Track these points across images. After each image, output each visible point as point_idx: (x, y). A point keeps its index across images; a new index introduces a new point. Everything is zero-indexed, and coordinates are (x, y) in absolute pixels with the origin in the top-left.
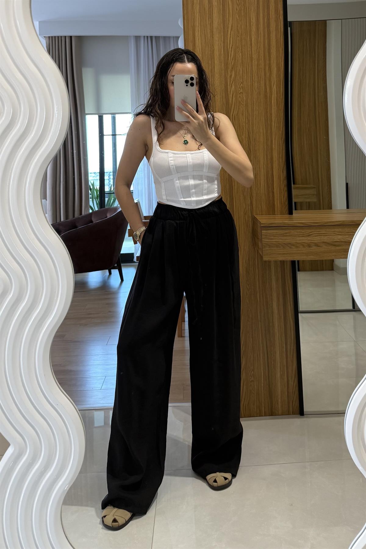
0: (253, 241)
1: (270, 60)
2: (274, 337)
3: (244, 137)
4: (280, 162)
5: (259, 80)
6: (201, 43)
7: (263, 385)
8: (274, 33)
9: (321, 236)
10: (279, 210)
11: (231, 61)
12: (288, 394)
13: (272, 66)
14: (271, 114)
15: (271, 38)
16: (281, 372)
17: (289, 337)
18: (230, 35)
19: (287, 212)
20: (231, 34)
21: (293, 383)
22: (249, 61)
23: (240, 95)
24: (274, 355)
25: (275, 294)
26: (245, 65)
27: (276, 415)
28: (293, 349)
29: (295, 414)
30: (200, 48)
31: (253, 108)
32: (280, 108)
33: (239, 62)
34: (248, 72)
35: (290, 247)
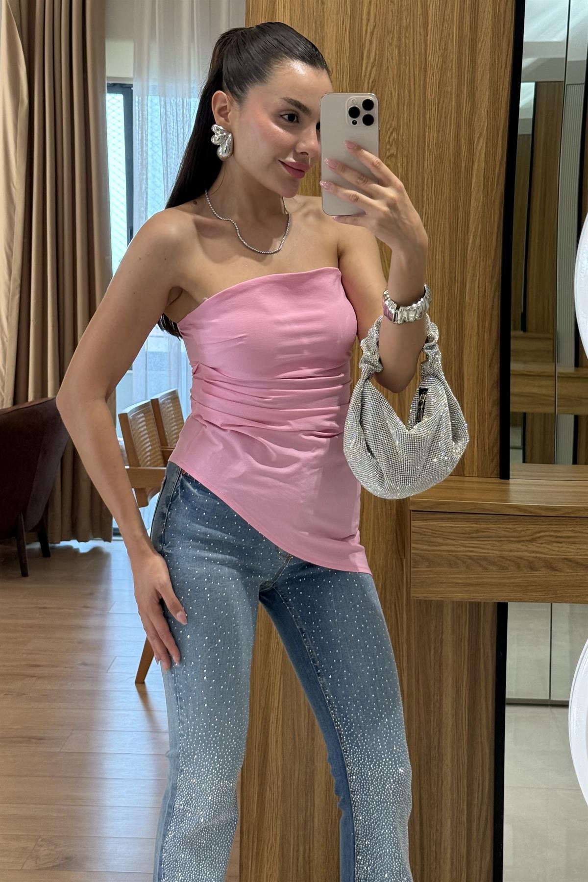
0: (397, 539)
1: (473, 72)
2: (440, 783)
4: (484, 339)
5: (442, 125)
9: (561, 543)
10: (476, 464)
11: (369, 69)
13: (479, 89)
14: (467, 213)
15: (481, 10)
16: (455, 875)
17: (479, 787)
19: (497, 471)
22: (417, 73)
24: (437, 830)
25: (450, 679)
26: (407, 82)
28: (487, 819)
31: (423, 197)
32: (493, 198)
33: (390, 72)
34: (413, 101)
35: (485, 569)
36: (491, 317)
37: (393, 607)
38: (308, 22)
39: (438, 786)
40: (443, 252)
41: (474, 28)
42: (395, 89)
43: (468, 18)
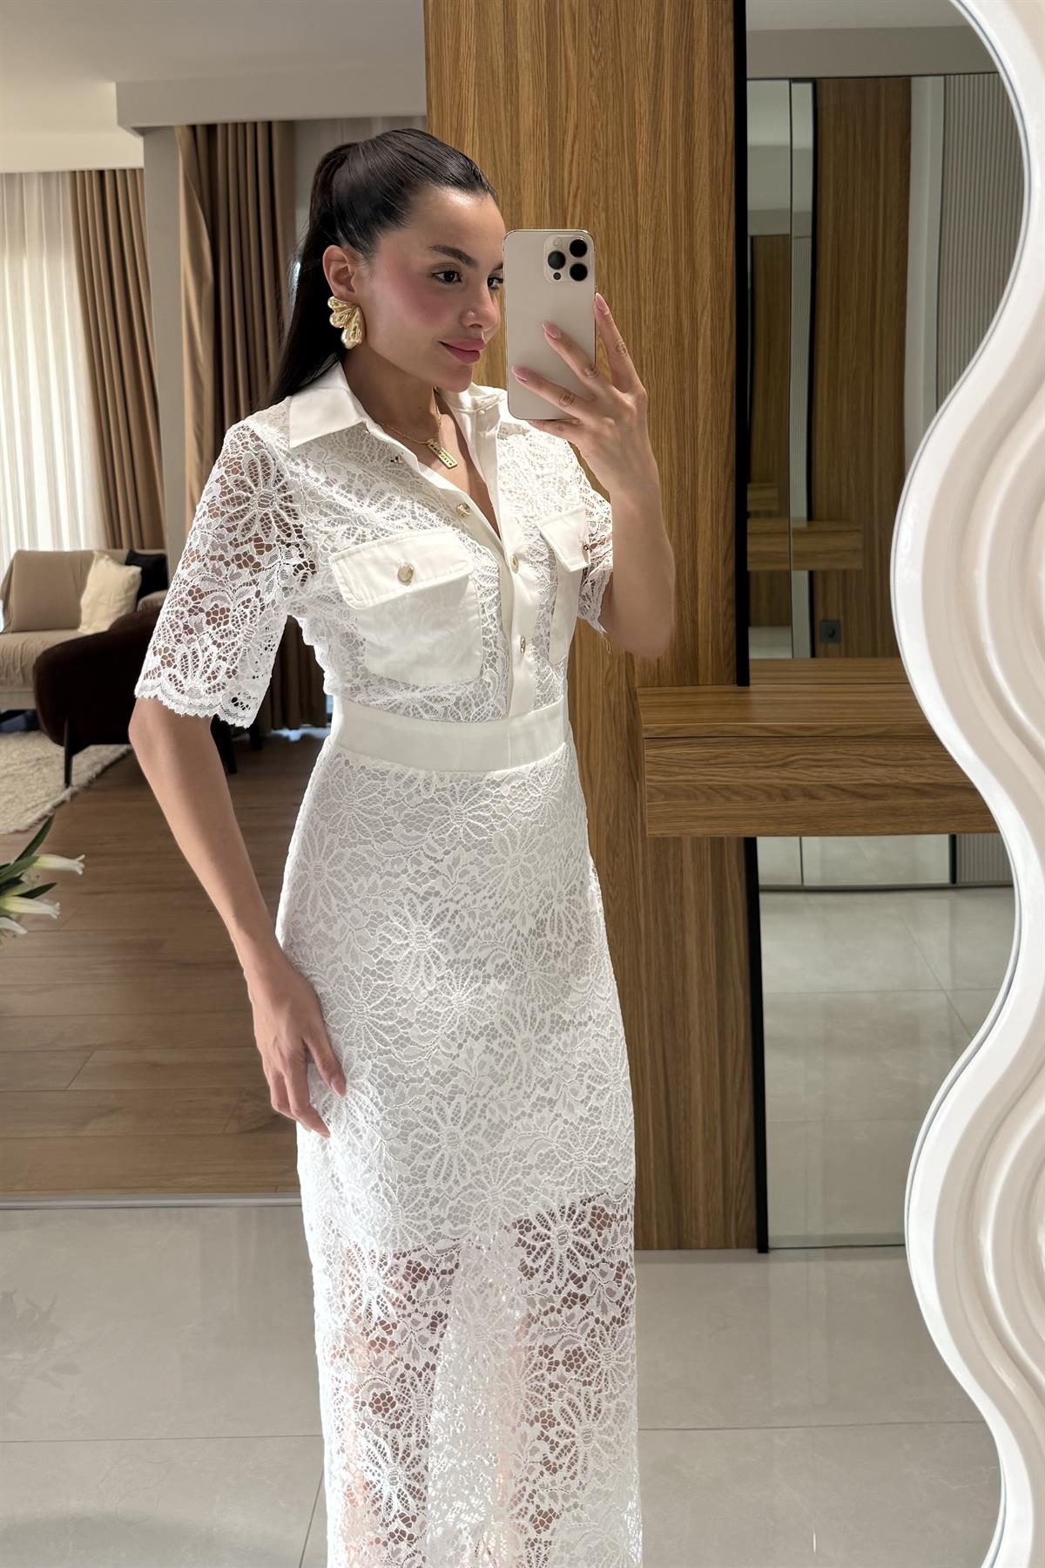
1: (691, 234)
2: (687, 1033)
4: (718, 534)
5: (659, 296)
7: (652, 1166)
8: (705, 150)
9: (821, 767)
10: (710, 670)
12: (724, 1191)
13: (698, 255)
14: (695, 397)
15: (695, 164)
16: (707, 1134)
17: (732, 1036)
18: (570, 157)
19: (733, 677)
20: (573, 153)
21: (741, 1162)
22: (626, 237)
24: (685, 1087)
25: (693, 914)
26: (617, 249)
27: (691, 1249)
28: (743, 1071)
29: (743, 1247)
32: (723, 379)
35: (728, 799)
36: (726, 507)
37: (627, 835)
38: (502, 186)
39: (684, 1037)
40: (669, 441)
41: (690, 185)
42: (604, 258)
43: (682, 173)
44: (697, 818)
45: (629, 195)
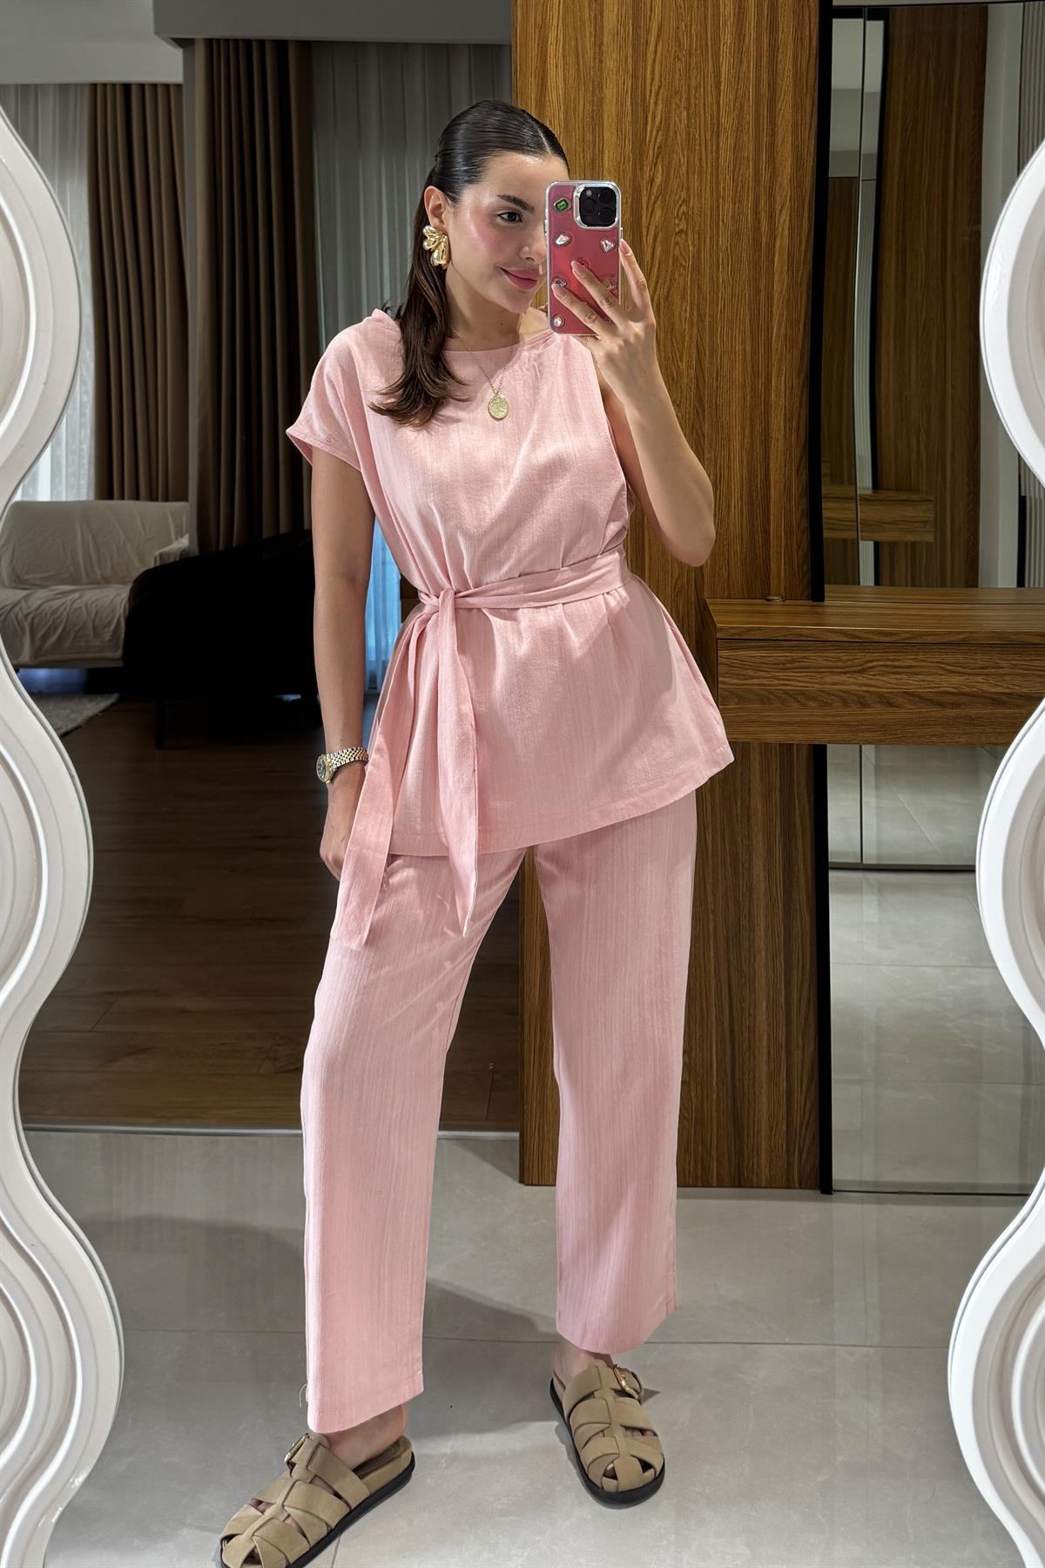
1: (773, 134)
3: (683, 366)
4: (791, 442)
5: (738, 194)
6: (564, 80)
7: (715, 1097)
8: (790, 53)
9: (900, 674)
10: (783, 584)
11: (654, 133)
12: (788, 1129)
13: (779, 154)
14: (770, 297)
15: (780, 67)
16: (772, 1065)
17: (798, 964)
18: (653, 57)
19: (808, 592)
20: (656, 52)
21: (803, 1097)
22: (708, 138)
23: (679, 240)
24: (750, 1014)
25: (761, 834)
26: (697, 148)
27: (752, 1187)
28: (809, 1000)
29: (806, 1188)
30: (561, 93)
31: (718, 278)
32: (799, 280)
33: (678, 137)
34: (705, 169)
35: (804, 705)
38: (584, 83)
39: (749, 962)
40: (744, 342)
41: (774, 86)
43: (765, 76)
44: (770, 723)
45: (712, 93)
